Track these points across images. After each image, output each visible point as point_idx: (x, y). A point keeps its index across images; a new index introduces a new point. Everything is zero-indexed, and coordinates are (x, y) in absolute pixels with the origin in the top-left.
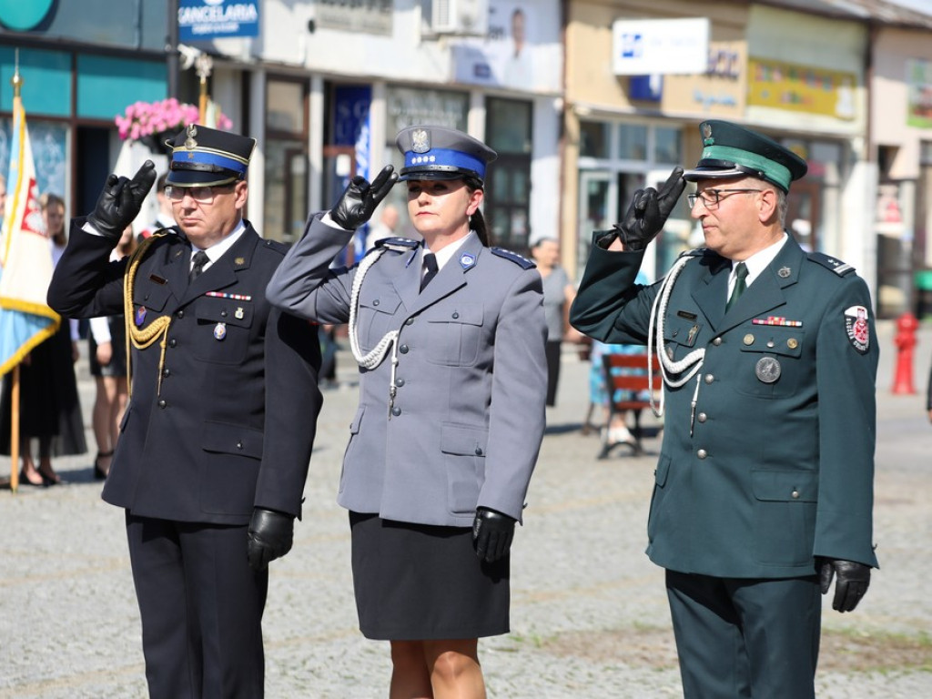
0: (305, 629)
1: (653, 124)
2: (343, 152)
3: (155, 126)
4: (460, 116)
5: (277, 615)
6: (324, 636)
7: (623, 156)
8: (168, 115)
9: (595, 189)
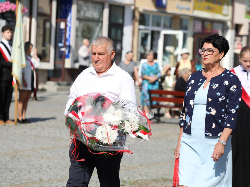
0: (54, 177)
1: (163, 15)
2: (63, 21)
3: (2, 10)
4: (101, 10)
5: (45, 172)
6: (61, 179)
7: (153, 25)
8: (7, 7)
9: (143, 36)
